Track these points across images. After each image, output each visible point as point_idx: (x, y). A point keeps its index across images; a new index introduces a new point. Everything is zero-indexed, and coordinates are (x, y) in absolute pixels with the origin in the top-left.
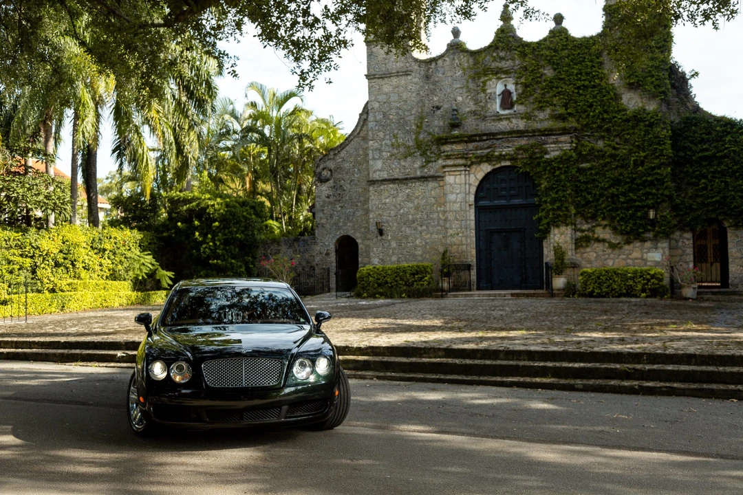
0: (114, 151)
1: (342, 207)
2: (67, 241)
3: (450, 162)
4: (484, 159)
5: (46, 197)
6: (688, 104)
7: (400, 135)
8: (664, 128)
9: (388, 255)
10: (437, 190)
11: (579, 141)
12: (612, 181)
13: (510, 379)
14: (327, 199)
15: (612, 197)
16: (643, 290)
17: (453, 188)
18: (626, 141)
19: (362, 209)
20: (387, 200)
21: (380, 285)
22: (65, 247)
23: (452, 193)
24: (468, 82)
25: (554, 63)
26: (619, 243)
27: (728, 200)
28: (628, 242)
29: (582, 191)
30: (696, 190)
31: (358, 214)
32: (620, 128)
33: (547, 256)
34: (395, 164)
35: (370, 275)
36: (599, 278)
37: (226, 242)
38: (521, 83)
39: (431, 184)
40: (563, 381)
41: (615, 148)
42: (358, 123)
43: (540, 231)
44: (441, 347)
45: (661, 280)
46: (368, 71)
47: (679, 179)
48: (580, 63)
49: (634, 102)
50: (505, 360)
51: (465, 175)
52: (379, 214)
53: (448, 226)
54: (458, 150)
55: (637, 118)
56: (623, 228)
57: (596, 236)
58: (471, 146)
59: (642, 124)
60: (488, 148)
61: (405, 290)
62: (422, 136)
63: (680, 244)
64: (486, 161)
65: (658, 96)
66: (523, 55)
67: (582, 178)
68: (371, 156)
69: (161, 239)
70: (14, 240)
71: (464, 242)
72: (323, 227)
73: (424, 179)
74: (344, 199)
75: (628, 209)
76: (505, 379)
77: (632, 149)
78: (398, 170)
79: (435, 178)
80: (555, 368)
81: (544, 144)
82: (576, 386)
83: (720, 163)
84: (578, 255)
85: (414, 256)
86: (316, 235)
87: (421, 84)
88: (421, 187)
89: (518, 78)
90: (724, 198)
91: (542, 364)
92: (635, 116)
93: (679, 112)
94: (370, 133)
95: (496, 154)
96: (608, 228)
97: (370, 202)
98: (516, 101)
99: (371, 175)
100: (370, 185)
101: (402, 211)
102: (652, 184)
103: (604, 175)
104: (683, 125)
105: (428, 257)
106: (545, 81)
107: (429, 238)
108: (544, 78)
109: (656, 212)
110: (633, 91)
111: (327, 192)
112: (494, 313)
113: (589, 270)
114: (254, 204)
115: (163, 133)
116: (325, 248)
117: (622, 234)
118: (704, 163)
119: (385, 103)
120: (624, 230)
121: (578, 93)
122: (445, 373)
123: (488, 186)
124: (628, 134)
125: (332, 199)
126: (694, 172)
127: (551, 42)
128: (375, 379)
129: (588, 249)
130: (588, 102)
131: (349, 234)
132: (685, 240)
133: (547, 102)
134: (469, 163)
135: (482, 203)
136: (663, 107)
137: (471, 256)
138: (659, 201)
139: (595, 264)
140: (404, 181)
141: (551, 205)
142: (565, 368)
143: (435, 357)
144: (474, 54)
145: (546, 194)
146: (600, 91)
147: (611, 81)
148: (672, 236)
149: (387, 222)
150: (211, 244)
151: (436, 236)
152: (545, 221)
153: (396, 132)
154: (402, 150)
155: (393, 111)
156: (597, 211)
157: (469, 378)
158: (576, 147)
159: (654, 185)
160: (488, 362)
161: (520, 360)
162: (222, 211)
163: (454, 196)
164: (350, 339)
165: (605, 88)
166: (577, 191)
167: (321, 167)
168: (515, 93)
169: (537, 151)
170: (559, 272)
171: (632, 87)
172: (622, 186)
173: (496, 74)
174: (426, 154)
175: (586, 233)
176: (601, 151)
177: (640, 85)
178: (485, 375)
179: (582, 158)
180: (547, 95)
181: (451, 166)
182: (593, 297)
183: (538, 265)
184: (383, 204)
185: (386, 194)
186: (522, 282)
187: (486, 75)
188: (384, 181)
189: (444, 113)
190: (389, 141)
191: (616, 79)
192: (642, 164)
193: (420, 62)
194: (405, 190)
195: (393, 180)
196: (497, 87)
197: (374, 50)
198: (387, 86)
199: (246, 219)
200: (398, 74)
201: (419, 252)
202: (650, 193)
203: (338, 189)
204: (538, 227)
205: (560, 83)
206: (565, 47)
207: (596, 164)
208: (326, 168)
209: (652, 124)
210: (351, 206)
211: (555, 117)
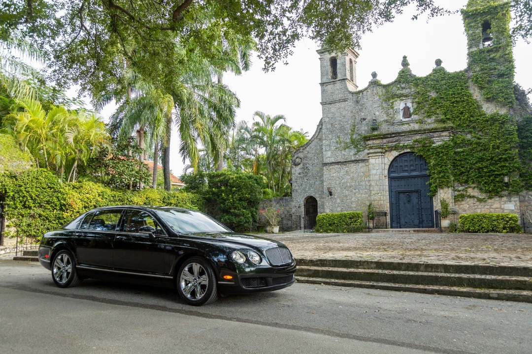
0: (181, 150)
1: (307, 180)
2: (149, 198)
3: (372, 151)
4: (394, 149)
5: (137, 172)
6: (528, 109)
7: (342, 136)
8: (512, 125)
9: (335, 207)
10: (365, 168)
11: (455, 135)
12: (478, 159)
13: (431, 287)
14: (299, 175)
15: (478, 169)
16: (504, 228)
17: (374, 166)
18: (487, 134)
19: (320, 181)
20: (334, 175)
21: (330, 225)
22: (147, 201)
23: (374, 169)
24: (382, 103)
25: (436, 89)
26: (484, 199)
28: (490, 198)
29: (457, 166)
31: (317, 183)
32: (482, 126)
33: (436, 207)
34: (339, 153)
35: (324, 218)
36: (472, 220)
37: (240, 200)
38: (416, 102)
39: (361, 164)
40: (478, 291)
41: (479, 139)
42: (316, 132)
43: (430, 191)
44: (373, 261)
45: (516, 221)
47: (524, 157)
48: (454, 87)
49: (490, 109)
50: (425, 272)
51: (382, 158)
53: (371, 189)
54: (377, 144)
55: (494, 119)
56: (487, 188)
57: (468, 194)
58: (385, 141)
59: (497, 122)
60: (394, 142)
61: (346, 228)
62: (354, 136)
63: (527, 198)
64: (395, 150)
65: (507, 105)
66: (417, 85)
67: (457, 158)
68: (324, 149)
69: (204, 198)
70: (118, 197)
71: (382, 198)
72: (297, 191)
73: (356, 161)
74: (308, 175)
75: (489, 176)
76: (426, 287)
77: (491, 139)
78: (340, 157)
79: (363, 161)
80: (469, 279)
81: (431, 138)
82: (491, 295)
84: (457, 206)
85: (351, 207)
86: (293, 196)
87: (354, 106)
88: (355, 167)
89: (413, 99)
91: (457, 275)
92: (492, 118)
93: (521, 115)
94: (324, 136)
95: (401, 145)
96: (476, 189)
97: (324, 176)
99: (324, 160)
100: (324, 166)
101: (343, 181)
102: (506, 160)
103: (472, 155)
104: (525, 123)
105: (359, 207)
106: (431, 100)
107: (360, 197)
108: (430, 98)
109: (509, 178)
110: (490, 103)
111: (299, 171)
112: (406, 240)
113: (466, 215)
114: (256, 178)
115: (204, 137)
116: (297, 204)
117: (486, 192)
119: (332, 118)
120: (488, 190)
121: (453, 106)
122: (377, 281)
123: (396, 164)
124: (488, 129)
125: (302, 175)
127: (434, 76)
128: (322, 284)
129: (463, 203)
130: (460, 111)
131: (312, 195)
132: (530, 196)
133: (433, 112)
134: (384, 151)
135: (393, 175)
136: (511, 112)
137: (386, 207)
138: (511, 170)
139: (469, 211)
140: (345, 163)
141: (437, 175)
142: (479, 279)
143: (368, 269)
144: (385, 86)
145: (434, 168)
146: (468, 104)
147: (475, 97)
148: (520, 193)
149: (335, 187)
150: (231, 200)
151: (364, 195)
152: (434, 185)
153: (339, 134)
154: (343, 145)
155: (337, 123)
156: (468, 178)
157: (397, 285)
158: (453, 139)
159: (507, 161)
160: (411, 273)
161: (438, 272)
162: (237, 181)
163: (375, 171)
164: (305, 254)
165: (471, 102)
166: (455, 166)
167: (296, 156)
168: (412, 108)
169: (427, 142)
170: (445, 217)
171: (488, 100)
172: (485, 162)
173: (400, 97)
174: (357, 147)
175: (461, 192)
176: (470, 141)
177: (494, 99)
178: (409, 284)
179: (456, 145)
180: (433, 108)
181: (373, 153)
182: (469, 232)
183: (430, 213)
184: (332, 176)
185: (334, 171)
186: (419, 223)
187: (393, 98)
188: (332, 163)
189: (368, 122)
190: (335, 140)
191: (476, 94)
192: (498, 148)
193: (353, 93)
194: (345, 168)
195: (338, 162)
196: (400, 105)
197: (326, 88)
198: (333, 108)
199: (252, 186)
200: (340, 101)
201: (354, 205)
202: (504, 166)
203: (305, 169)
204: (429, 189)
205: (441, 100)
206: (444, 78)
207: (467, 149)
208: (298, 157)
209: (504, 122)
210: (313, 179)
211: (438, 121)
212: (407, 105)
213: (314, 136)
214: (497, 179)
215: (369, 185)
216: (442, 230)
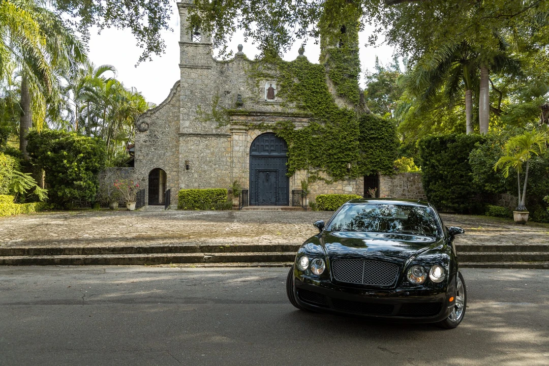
1: (155, 149)
3: (236, 127)
4: (257, 127)
6: (364, 109)
7: (203, 106)
8: (356, 120)
9: (192, 182)
10: (226, 143)
11: (312, 122)
12: (330, 147)
14: (144, 143)
15: (329, 155)
17: (237, 143)
18: (337, 125)
19: (171, 152)
20: (192, 147)
21: (195, 202)
23: (237, 146)
24: (248, 79)
25: (299, 76)
26: (331, 181)
27: (382, 161)
28: (336, 181)
29: (313, 150)
30: (367, 155)
31: (167, 154)
32: (335, 118)
33: (292, 187)
34: (198, 125)
35: (188, 194)
37: (87, 169)
38: (281, 85)
39: (222, 140)
41: (331, 128)
42: (169, 97)
43: (289, 172)
46: (181, 63)
48: (314, 78)
51: (245, 135)
52: (186, 156)
53: (233, 166)
54: (242, 120)
55: (344, 113)
56: (334, 173)
57: (319, 176)
58: (250, 118)
59: (346, 117)
60: (260, 121)
61: (213, 206)
62: (217, 109)
63: (358, 182)
64: (258, 129)
65: (354, 103)
66: (282, 68)
67: (314, 143)
68: (181, 117)
71: (243, 176)
72: (141, 162)
73: (218, 136)
74: (157, 144)
75: (337, 162)
77: (340, 130)
78: (200, 129)
79: (225, 136)
81: (293, 122)
83: (379, 141)
84: (309, 186)
85: (210, 183)
86: (135, 167)
87: (218, 76)
88: (216, 141)
89: (278, 81)
90: (380, 159)
93: (359, 112)
94: (182, 103)
95: (265, 124)
96: (325, 173)
97: (180, 147)
99: (181, 129)
100: (179, 137)
101: (202, 155)
103: (325, 143)
104: (363, 120)
105: (219, 184)
106: (294, 85)
107: (221, 173)
108: (293, 83)
109: (351, 165)
110: (341, 98)
111: (144, 139)
116: (141, 176)
117: (333, 176)
118: (372, 141)
119: (192, 84)
121: (313, 95)
123: (258, 143)
124: (339, 121)
125: (148, 143)
126: (367, 145)
127: (298, 63)
129: (315, 184)
130: (318, 101)
131: (160, 167)
132: (360, 181)
133: (295, 98)
134: (248, 128)
135: (254, 153)
136: (356, 109)
137: (247, 187)
138: (353, 159)
139: (318, 192)
140: (204, 136)
141: (296, 157)
144: (251, 62)
145: (293, 151)
146: (325, 96)
147: (330, 91)
149: (192, 161)
150: (76, 169)
151: (225, 172)
152: (291, 167)
153: (199, 104)
154: (203, 116)
156: (321, 162)
158: (311, 126)
159: (351, 150)
162: (86, 146)
163: (238, 147)
165: (327, 95)
166: (311, 150)
167: (141, 121)
169: (289, 125)
171: (341, 96)
172: (335, 149)
173: (266, 77)
174: (220, 120)
175: (314, 174)
176: (324, 129)
177: (346, 96)
180: (295, 94)
181: (237, 129)
182: (328, 210)
183: (286, 192)
184: (190, 149)
185: (192, 143)
186: (276, 201)
187: (259, 77)
188: (190, 135)
189: (232, 96)
190: (194, 110)
191: (332, 90)
192: (345, 138)
193: (217, 62)
194: (205, 142)
195: (197, 134)
196: (265, 85)
197: (186, 49)
198: (194, 74)
199: (102, 152)
200: (202, 67)
201: (213, 181)
202: (349, 155)
203: (153, 137)
204: (287, 169)
205: (303, 88)
206: (307, 68)
207: (321, 136)
208: (144, 122)
209: (351, 117)
210: (163, 149)
211: (300, 107)
212: (272, 86)
213: (166, 100)
214: (343, 165)
215: (230, 161)
216: (305, 208)
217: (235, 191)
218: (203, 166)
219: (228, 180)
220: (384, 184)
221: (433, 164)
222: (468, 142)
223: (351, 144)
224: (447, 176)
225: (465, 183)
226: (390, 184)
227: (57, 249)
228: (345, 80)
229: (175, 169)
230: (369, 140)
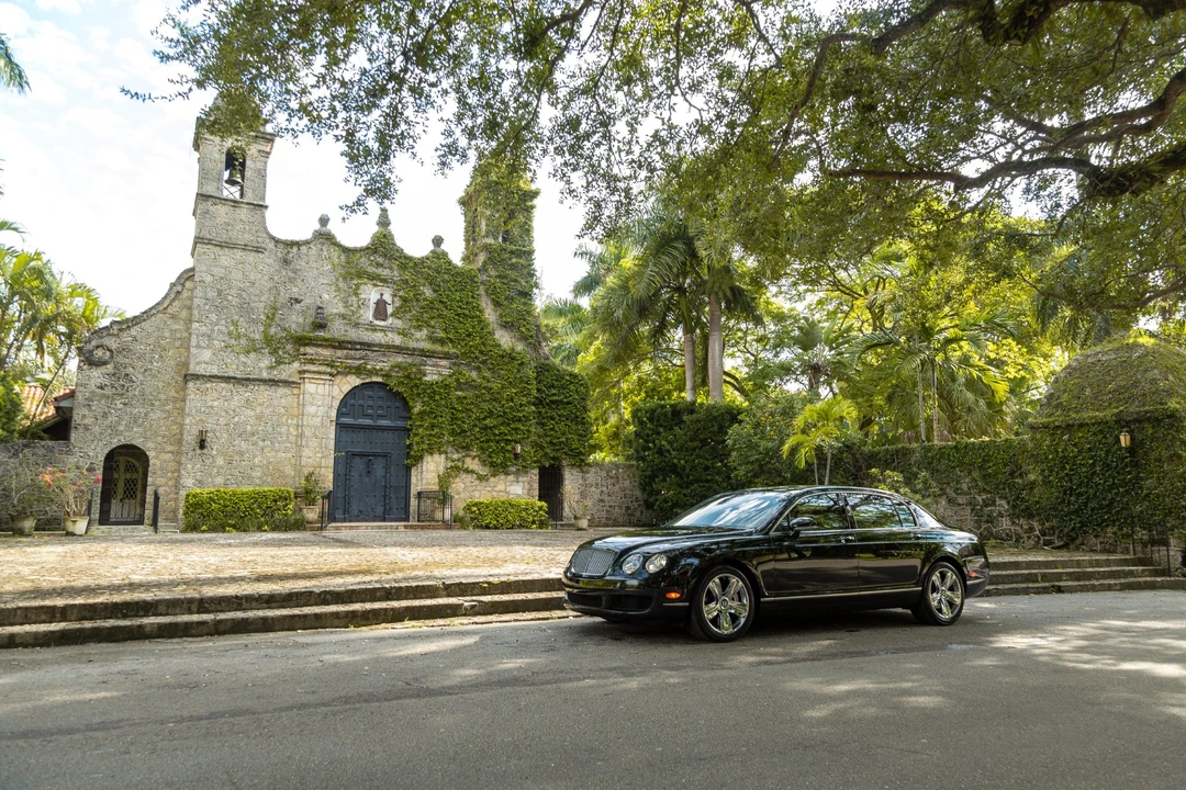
1: (125, 404)
3: (312, 368)
4: (354, 371)
7: (242, 322)
9: (210, 475)
10: (289, 399)
11: (456, 368)
12: (486, 413)
14: (98, 390)
15: (485, 429)
16: (533, 522)
17: (313, 399)
18: (500, 376)
19: (162, 410)
20: (216, 403)
21: (226, 514)
23: (312, 404)
24: (337, 280)
25: (435, 284)
26: (486, 475)
27: (570, 442)
28: (494, 476)
29: (456, 419)
30: (545, 430)
31: (153, 416)
32: (495, 363)
33: (417, 485)
34: (230, 358)
35: (212, 500)
36: (495, 509)
38: (400, 297)
39: (282, 391)
41: (488, 381)
42: (165, 298)
43: (411, 457)
48: (461, 291)
49: (505, 340)
51: (330, 385)
52: (201, 420)
54: (325, 356)
55: (510, 356)
56: (492, 460)
57: (466, 466)
58: (339, 353)
59: (515, 362)
60: (360, 359)
61: (266, 522)
62: (272, 331)
63: (529, 479)
64: (355, 374)
65: (526, 339)
66: (403, 267)
67: (458, 406)
68: (194, 341)
71: (324, 463)
72: (87, 429)
73: (273, 382)
74: (130, 394)
75: (498, 442)
77: (505, 385)
78: (234, 367)
79: (287, 383)
81: (421, 365)
83: (565, 408)
85: (250, 478)
86: (72, 440)
87: (277, 267)
88: (267, 393)
89: (396, 290)
90: (567, 439)
92: (508, 354)
94: (196, 312)
95: (369, 367)
96: (477, 459)
97: (188, 402)
98: (392, 315)
99: (191, 366)
100: (186, 381)
101: (236, 419)
103: (478, 406)
105: (269, 479)
106: (425, 300)
107: (273, 457)
108: (423, 297)
109: (522, 447)
110: (506, 330)
111: (99, 380)
116: (86, 461)
117: (491, 466)
118: (554, 406)
119: (222, 278)
120: (493, 463)
121: (458, 320)
123: (352, 402)
124: (502, 369)
125: (108, 391)
126: (546, 413)
127: (433, 262)
129: (458, 480)
130: (467, 331)
131: (134, 443)
133: (426, 322)
134: (335, 372)
135: (344, 420)
136: (529, 350)
137: (329, 482)
138: (525, 436)
139: (464, 495)
140: (245, 381)
141: (426, 429)
144: (346, 250)
145: (421, 418)
146: (479, 323)
147: (487, 316)
149: (214, 431)
151: (283, 455)
152: (415, 447)
153: (236, 318)
154: (243, 342)
155: (233, 292)
158: (454, 374)
159: (521, 421)
163: (315, 408)
165: (483, 321)
166: (454, 419)
167: (94, 343)
169: (415, 371)
171: (506, 326)
172: (495, 419)
173: (372, 280)
174: (277, 353)
175: (457, 463)
176: (476, 382)
177: (513, 326)
180: (425, 315)
181: (314, 372)
182: (489, 528)
183: (403, 495)
184: (209, 407)
185: (215, 395)
186: (384, 513)
187: (360, 277)
188: (212, 378)
189: (305, 309)
190: (224, 328)
191: (490, 314)
192: (512, 400)
193: (277, 241)
194: (243, 394)
195: (228, 378)
196: (371, 294)
197: (212, 208)
198: (227, 258)
200: (245, 248)
201: (257, 474)
202: (516, 429)
203: (121, 379)
204: (408, 453)
205: (441, 306)
206: (448, 271)
207: (470, 394)
208: (102, 346)
209: (522, 364)
210: (143, 404)
211: (432, 339)
212: (384, 297)
213: (158, 304)
214: (509, 448)
215: (295, 433)
216: (447, 526)
217: (308, 492)
218: (236, 442)
219: (289, 471)
220: (571, 483)
221: (660, 449)
222: (716, 414)
223: (523, 411)
224: (684, 468)
225: (712, 480)
226: (581, 481)
227: (137, 603)
228: (512, 298)
229: (170, 448)
230: (548, 404)
